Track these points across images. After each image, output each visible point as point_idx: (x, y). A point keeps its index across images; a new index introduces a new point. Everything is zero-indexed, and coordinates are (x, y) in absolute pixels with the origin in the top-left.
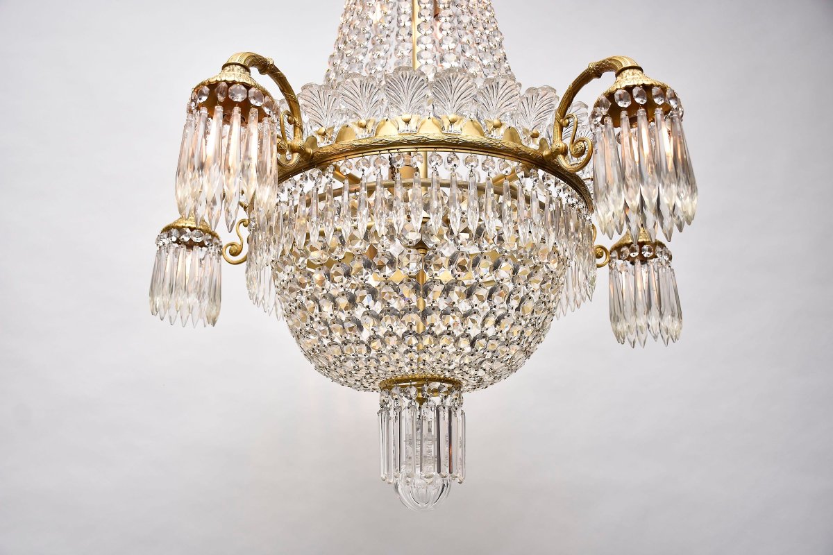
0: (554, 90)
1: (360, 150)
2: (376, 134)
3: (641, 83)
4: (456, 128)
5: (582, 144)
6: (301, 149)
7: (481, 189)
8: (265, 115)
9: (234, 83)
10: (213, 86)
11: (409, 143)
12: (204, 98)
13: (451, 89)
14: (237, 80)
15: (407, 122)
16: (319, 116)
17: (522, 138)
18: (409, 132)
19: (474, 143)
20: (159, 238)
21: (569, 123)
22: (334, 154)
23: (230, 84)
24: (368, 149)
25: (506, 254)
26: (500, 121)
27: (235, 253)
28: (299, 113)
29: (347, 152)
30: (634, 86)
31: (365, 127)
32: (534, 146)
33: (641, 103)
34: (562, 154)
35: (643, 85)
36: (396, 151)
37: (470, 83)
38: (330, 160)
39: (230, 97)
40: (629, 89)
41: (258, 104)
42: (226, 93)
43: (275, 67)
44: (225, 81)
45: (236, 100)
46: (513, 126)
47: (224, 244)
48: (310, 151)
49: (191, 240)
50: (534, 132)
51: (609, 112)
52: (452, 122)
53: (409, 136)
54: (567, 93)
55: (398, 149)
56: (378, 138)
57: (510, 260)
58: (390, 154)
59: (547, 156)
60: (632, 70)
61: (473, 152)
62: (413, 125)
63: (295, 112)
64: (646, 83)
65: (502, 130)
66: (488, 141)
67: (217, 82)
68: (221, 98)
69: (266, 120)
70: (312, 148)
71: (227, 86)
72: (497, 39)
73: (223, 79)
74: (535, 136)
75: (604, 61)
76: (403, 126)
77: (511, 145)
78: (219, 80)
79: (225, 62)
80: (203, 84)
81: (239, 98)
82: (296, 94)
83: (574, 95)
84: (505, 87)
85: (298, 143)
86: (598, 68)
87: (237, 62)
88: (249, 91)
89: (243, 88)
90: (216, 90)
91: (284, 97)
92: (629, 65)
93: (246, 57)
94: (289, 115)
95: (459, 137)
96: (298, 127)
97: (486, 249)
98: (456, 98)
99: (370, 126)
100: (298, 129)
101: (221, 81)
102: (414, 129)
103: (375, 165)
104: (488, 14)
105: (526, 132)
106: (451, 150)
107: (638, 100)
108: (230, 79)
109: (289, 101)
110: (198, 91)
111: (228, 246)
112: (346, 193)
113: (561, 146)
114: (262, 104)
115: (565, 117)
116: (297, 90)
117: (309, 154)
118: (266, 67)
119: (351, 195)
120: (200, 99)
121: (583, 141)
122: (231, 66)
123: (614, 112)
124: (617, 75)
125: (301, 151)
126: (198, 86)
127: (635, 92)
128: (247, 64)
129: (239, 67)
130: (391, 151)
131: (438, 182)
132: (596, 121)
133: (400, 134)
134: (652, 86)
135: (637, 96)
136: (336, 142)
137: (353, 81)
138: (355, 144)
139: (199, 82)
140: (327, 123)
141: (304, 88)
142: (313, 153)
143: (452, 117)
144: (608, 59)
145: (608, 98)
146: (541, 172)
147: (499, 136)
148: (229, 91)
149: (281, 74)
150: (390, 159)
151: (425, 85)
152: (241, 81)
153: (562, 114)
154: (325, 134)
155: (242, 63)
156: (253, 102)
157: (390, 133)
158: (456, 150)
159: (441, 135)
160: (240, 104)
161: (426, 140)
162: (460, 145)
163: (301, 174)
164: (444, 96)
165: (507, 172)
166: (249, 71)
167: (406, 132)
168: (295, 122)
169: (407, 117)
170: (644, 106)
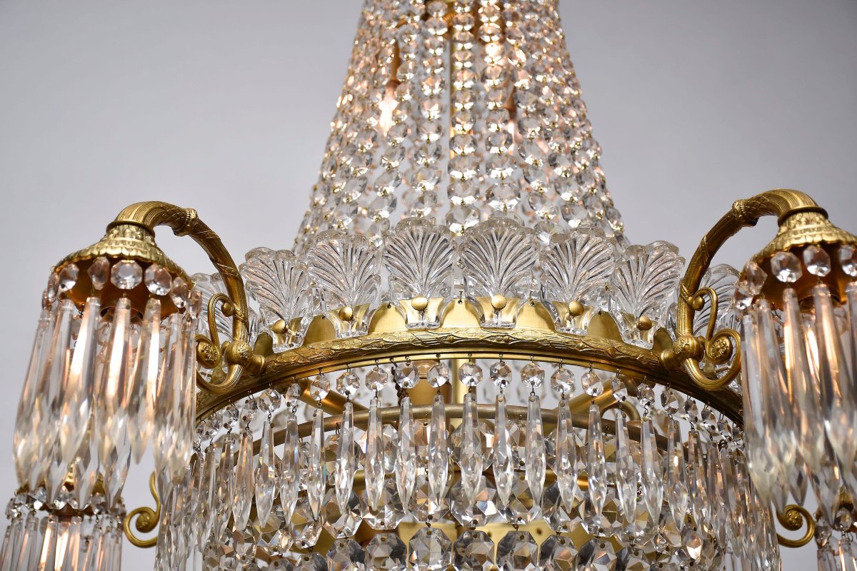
0: (674, 249)
1: (345, 358)
2: (371, 330)
3: (818, 239)
4: (506, 317)
5: (726, 341)
6: (244, 359)
7: (550, 421)
8: (174, 309)
9: (121, 257)
10: (85, 264)
11: (425, 346)
12: (70, 285)
13: (495, 253)
14: (126, 253)
15: (422, 310)
16: (277, 301)
17: (623, 330)
18: (425, 326)
19: (536, 344)
20: (13, 504)
21: (704, 303)
22: (301, 366)
23: (113, 260)
24: (356, 356)
25: (602, 535)
26: (582, 302)
27: (147, 526)
28: (243, 297)
29: (322, 361)
30: (807, 245)
31: (351, 319)
32: (644, 343)
33: (820, 274)
34: (694, 358)
35: (823, 243)
36: (403, 358)
37: (525, 243)
38: (294, 375)
39: (113, 280)
40: (797, 250)
41: (161, 292)
42: (105, 275)
43: (201, 222)
44: (106, 255)
45: (123, 287)
46: (605, 309)
47: (129, 510)
48: (261, 360)
49: (68, 505)
50: (642, 319)
51: (763, 290)
52: (498, 310)
53: (424, 333)
54: (698, 252)
55: (406, 356)
56: (375, 336)
57: (608, 544)
58: (393, 365)
59: (667, 360)
60: (806, 215)
61: (535, 358)
62: (431, 314)
63: (237, 296)
64: (829, 239)
65: (585, 320)
66: (561, 339)
67: (94, 257)
68: (98, 285)
69: (175, 317)
70: (265, 356)
71: (108, 263)
72: (591, 154)
73: (102, 252)
74: (644, 327)
75: (758, 198)
76: (414, 317)
77: (603, 344)
78: (96, 252)
79: (112, 220)
80: (69, 260)
81: (129, 282)
82: (237, 267)
83: (712, 255)
84: (586, 249)
85: (240, 348)
86: (749, 210)
87: (130, 219)
88: (147, 271)
89: (136, 267)
90: (89, 270)
91: (217, 271)
92: (801, 205)
93: (147, 210)
94: (224, 301)
95: (510, 333)
96: (241, 320)
97: (565, 527)
98: (503, 268)
99: (360, 318)
100: (240, 325)
101: (99, 255)
102: (433, 320)
103: (367, 384)
104: (573, 113)
105: (629, 319)
106: (497, 356)
107: (812, 269)
108: (114, 252)
109: (225, 278)
110: (61, 272)
111: (134, 513)
112: (317, 431)
113: (690, 343)
114: (168, 290)
115: (697, 293)
116: (238, 259)
117: (258, 365)
118: (183, 223)
119: (327, 434)
120: (63, 286)
121: (728, 336)
122: (121, 227)
123: (773, 290)
124: (781, 223)
125: (245, 361)
126: (62, 263)
127: (807, 254)
128: (148, 223)
129: (133, 228)
130: (396, 359)
131: (474, 410)
132: (742, 305)
133: (409, 331)
134: (837, 245)
135: (812, 263)
136: (305, 344)
137: (331, 244)
138: (334, 347)
139: (63, 256)
140: (289, 311)
141: (249, 256)
142: (266, 364)
143: (497, 300)
144: (764, 194)
145: (761, 265)
146: (659, 389)
147: (582, 328)
148: (112, 271)
149: (212, 234)
150: (393, 372)
151: (450, 248)
152: (133, 253)
153: (691, 288)
154: (285, 330)
155: (140, 221)
156: (152, 288)
157: (393, 327)
158: (505, 356)
159: (480, 331)
160: (129, 293)
161: (454, 340)
162: (513, 347)
163: (247, 398)
164: (483, 265)
165: (595, 391)
166: (152, 234)
167: (420, 327)
168: (234, 313)
169: (420, 301)
170: (823, 280)
